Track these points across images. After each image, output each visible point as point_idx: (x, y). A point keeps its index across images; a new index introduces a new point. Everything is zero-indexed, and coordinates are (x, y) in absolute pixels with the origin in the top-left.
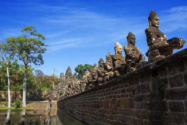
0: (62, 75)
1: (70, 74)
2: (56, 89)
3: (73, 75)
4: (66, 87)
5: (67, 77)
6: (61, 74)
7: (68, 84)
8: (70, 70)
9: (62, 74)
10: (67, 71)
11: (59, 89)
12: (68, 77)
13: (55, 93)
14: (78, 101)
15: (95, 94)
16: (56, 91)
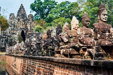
0: (12, 17)
1: (24, 15)
2: (4, 36)
3: (27, 16)
4: (17, 34)
5: (19, 20)
6: (10, 15)
7: (21, 29)
8: (24, 9)
9: (12, 15)
10: (19, 11)
11: (9, 36)
12: (21, 20)
13: (2, 41)
14: (34, 65)
15: (51, 65)
16: (4, 39)
